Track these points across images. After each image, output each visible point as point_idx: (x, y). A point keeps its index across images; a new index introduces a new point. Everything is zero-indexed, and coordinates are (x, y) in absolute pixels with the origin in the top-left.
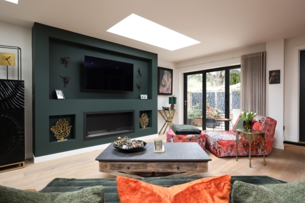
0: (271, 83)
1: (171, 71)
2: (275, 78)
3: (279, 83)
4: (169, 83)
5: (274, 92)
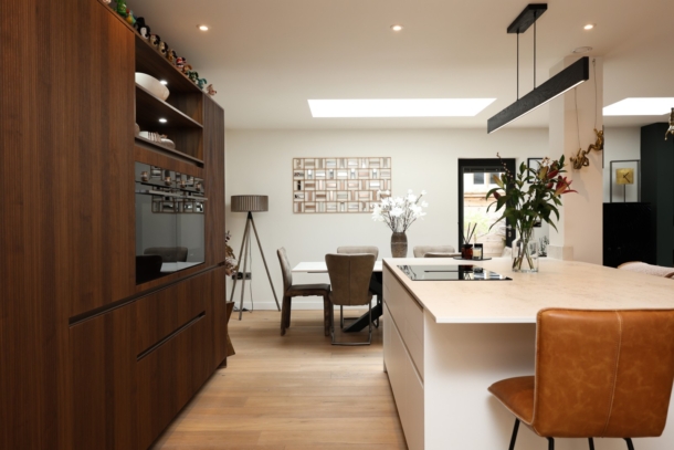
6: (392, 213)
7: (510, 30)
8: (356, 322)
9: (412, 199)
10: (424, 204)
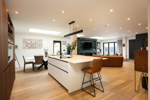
0: (123, 46)
1: (100, 43)
2: (124, 45)
3: (125, 46)
4: (99, 46)
5: (124, 48)
6: (45, 49)
7: (69, 24)
8: (38, 67)
9: (48, 47)
10: (50, 47)
